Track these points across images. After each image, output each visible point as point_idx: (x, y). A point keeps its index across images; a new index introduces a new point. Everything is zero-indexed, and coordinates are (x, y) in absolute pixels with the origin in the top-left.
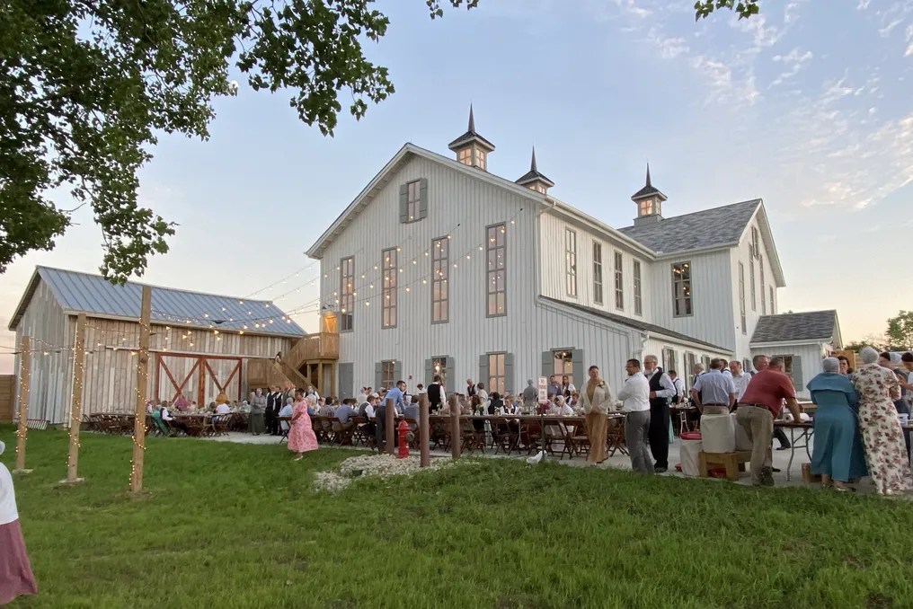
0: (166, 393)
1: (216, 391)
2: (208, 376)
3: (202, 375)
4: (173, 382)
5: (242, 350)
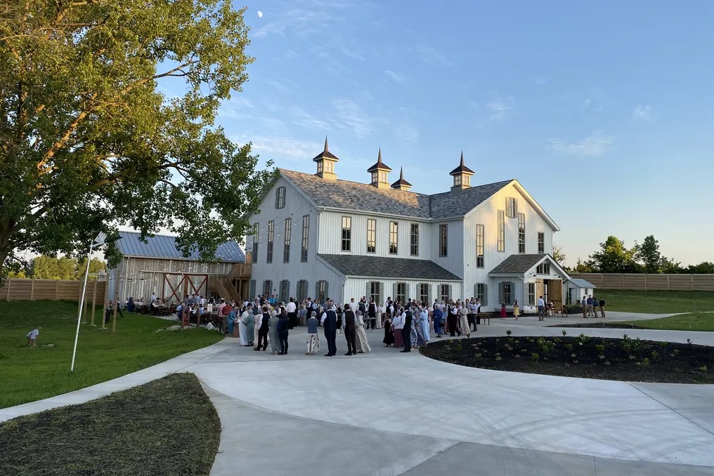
0: (168, 293)
1: (194, 292)
2: (189, 285)
3: (186, 284)
4: (172, 288)
5: (208, 271)
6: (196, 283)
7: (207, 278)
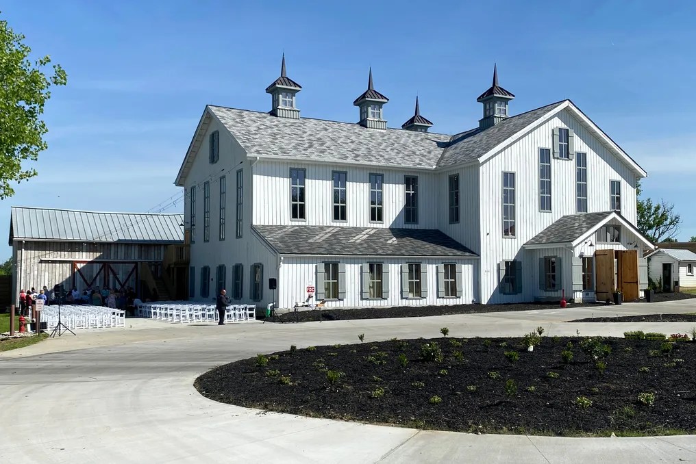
1: (118, 287)
2: (111, 276)
3: (107, 275)
5: (140, 257)
6: (121, 273)
7: (136, 267)
